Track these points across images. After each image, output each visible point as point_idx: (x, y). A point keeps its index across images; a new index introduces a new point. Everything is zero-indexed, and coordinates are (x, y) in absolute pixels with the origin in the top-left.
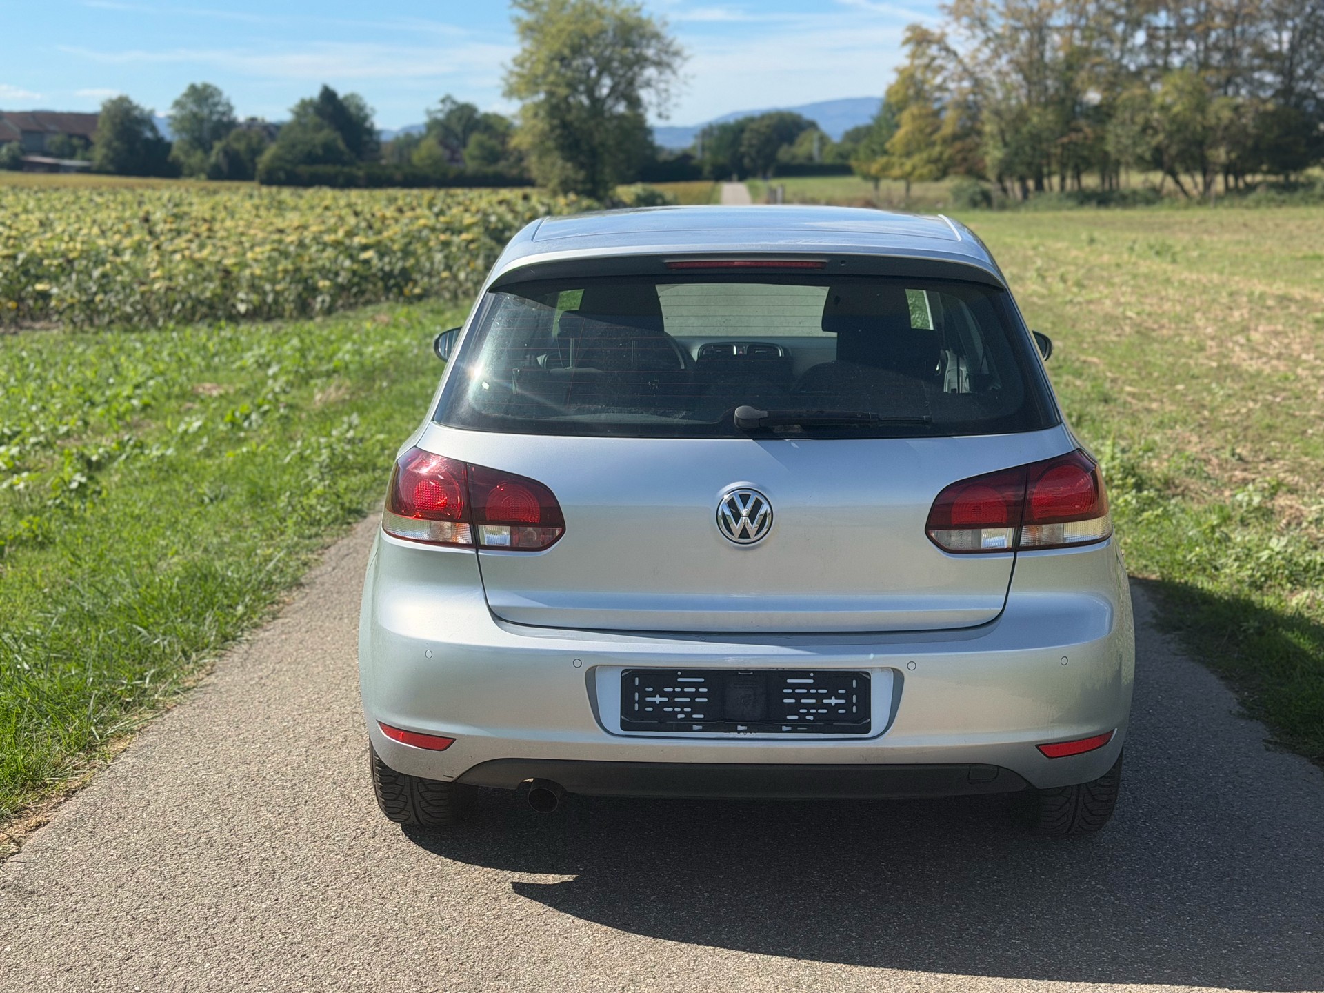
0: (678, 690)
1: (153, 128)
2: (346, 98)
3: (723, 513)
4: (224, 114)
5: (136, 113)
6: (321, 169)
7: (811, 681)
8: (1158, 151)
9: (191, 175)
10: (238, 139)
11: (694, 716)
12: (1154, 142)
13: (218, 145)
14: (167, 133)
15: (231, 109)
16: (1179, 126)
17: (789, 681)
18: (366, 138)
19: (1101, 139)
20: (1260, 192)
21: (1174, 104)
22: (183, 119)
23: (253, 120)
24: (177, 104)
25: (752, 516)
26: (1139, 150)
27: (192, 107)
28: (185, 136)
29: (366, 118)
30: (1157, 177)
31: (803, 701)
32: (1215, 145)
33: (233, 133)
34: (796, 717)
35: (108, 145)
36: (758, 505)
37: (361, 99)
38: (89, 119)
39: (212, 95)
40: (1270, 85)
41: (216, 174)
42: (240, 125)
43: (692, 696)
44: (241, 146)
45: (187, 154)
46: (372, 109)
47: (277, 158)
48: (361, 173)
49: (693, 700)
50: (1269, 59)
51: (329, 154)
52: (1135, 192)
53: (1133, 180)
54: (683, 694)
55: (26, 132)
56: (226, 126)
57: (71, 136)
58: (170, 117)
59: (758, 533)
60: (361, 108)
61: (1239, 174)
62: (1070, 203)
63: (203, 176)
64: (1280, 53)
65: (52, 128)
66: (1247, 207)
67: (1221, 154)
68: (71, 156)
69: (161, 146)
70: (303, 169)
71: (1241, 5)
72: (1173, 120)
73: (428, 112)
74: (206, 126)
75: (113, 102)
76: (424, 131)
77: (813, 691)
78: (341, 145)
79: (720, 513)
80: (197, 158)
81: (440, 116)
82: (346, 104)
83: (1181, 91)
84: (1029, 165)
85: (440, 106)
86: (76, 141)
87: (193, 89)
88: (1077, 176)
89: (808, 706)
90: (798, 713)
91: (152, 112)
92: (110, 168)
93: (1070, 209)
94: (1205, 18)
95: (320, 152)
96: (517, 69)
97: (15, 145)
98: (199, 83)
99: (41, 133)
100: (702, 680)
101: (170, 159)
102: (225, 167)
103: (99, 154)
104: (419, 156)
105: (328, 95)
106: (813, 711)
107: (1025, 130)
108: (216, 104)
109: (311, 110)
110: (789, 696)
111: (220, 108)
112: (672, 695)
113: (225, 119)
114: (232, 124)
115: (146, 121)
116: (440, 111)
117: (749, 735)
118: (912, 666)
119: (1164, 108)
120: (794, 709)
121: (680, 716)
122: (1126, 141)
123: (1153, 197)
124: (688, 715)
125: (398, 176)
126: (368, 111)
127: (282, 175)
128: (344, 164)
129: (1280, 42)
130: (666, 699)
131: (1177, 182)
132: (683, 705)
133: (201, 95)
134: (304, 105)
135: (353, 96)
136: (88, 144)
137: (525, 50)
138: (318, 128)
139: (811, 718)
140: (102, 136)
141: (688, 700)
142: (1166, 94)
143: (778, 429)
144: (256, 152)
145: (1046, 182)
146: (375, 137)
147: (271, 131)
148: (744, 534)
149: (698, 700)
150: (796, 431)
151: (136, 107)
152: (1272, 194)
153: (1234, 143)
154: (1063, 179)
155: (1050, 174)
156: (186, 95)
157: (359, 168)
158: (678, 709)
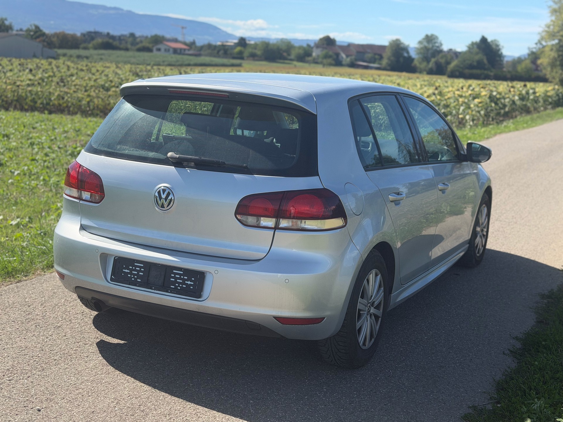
0: (134, 268)
1: (408, 52)
2: (492, 41)
4: (438, 47)
5: (402, 46)
6: (475, 71)
7: (182, 273)
9: (421, 72)
10: (442, 58)
11: (138, 280)
13: (433, 60)
14: (413, 54)
15: (441, 45)
17: (174, 271)
18: (498, 59)
22: (422, 48)
23: (451, 50)
24: (420, 42)
25: (166, 199)
27: (425, 44)
28: (421, 56)
29: (499, 50)
31: (178, 281)
33: (441, 55)
34: (174, 287)
35: (389, 59)
36: (168, 194)
37: (498, 42)
38: (383, 48)
39: (434, 39)
41: (431, 72)
42: (444, 52)
43: (138, 271)
44: (443, 61)
45: (420, 63)
46: (503, 47)
47: (457, 66)
48: (492, 74)
49: (138, 273)
51: (480, 65)
54: (135, 270)
55: (358, 52)
56: (438, 52)
57: (375, 54)
58: (415, 48)
59: (168, 206)
60: (497, 46)
63: (425, 73)
65: (369, 51)
68: (374, 62)
69: (410, 60)
70: (467, 71)
73: (529, 48)
74: (430, 52)
75: (394, 41)
76: (527, 57)
77: (182, 277)
78: (485, 61)
79: (155, 197)
80: (423, 65)
81: (534, 50)
82: (491, 44)
85: (535, 46)
86: (377, 57)
87: (427, 36)
89: (179, 283)
91: (408, 46)
92: (388, 68)
95: (475, 64)
96: (547, 29)
97: (353, 57)
98: (429, 34)
99: (364, 53)
100: (142, 265)
101: (413, 65)
102: (434, 69)
103: (385, 62)
104: (520, 68)
105: (484, 40)
106: (181, 285)
108: (435, 43)
109: (475, 46)
110: (173, 277)
111: (437, 45)
112: (131, 270)
113: (438, 49)
114: (441, 51)
115: (405, 49)
116: (535, 48)
117: (156, 291)
118: (216, 272)
120: (174, 283)
121: (133, 279)
124: (136, 279)
125: (509, 76)
126: (501, 47)
127: (457, 73)
128: (485, 69)
130: (129, 271)
132: (134, 275)
133: (430, 39)
134: (473, 44)
135: (495, 40)
136: (381, 58)
137: (552, 21)
138: (477, 54)
139: (179, 288)
140: (387, 55)
141: (136, 273)
143: (185, 164)
144: (448, 63)
146: (502, 59)
147: (456, 54)
148: (163, 206)
149: (140, 273)
150: (192, 165)
151: (402, 43)
156: (424, 39)
157: (491, 72)
158: (132, 276)
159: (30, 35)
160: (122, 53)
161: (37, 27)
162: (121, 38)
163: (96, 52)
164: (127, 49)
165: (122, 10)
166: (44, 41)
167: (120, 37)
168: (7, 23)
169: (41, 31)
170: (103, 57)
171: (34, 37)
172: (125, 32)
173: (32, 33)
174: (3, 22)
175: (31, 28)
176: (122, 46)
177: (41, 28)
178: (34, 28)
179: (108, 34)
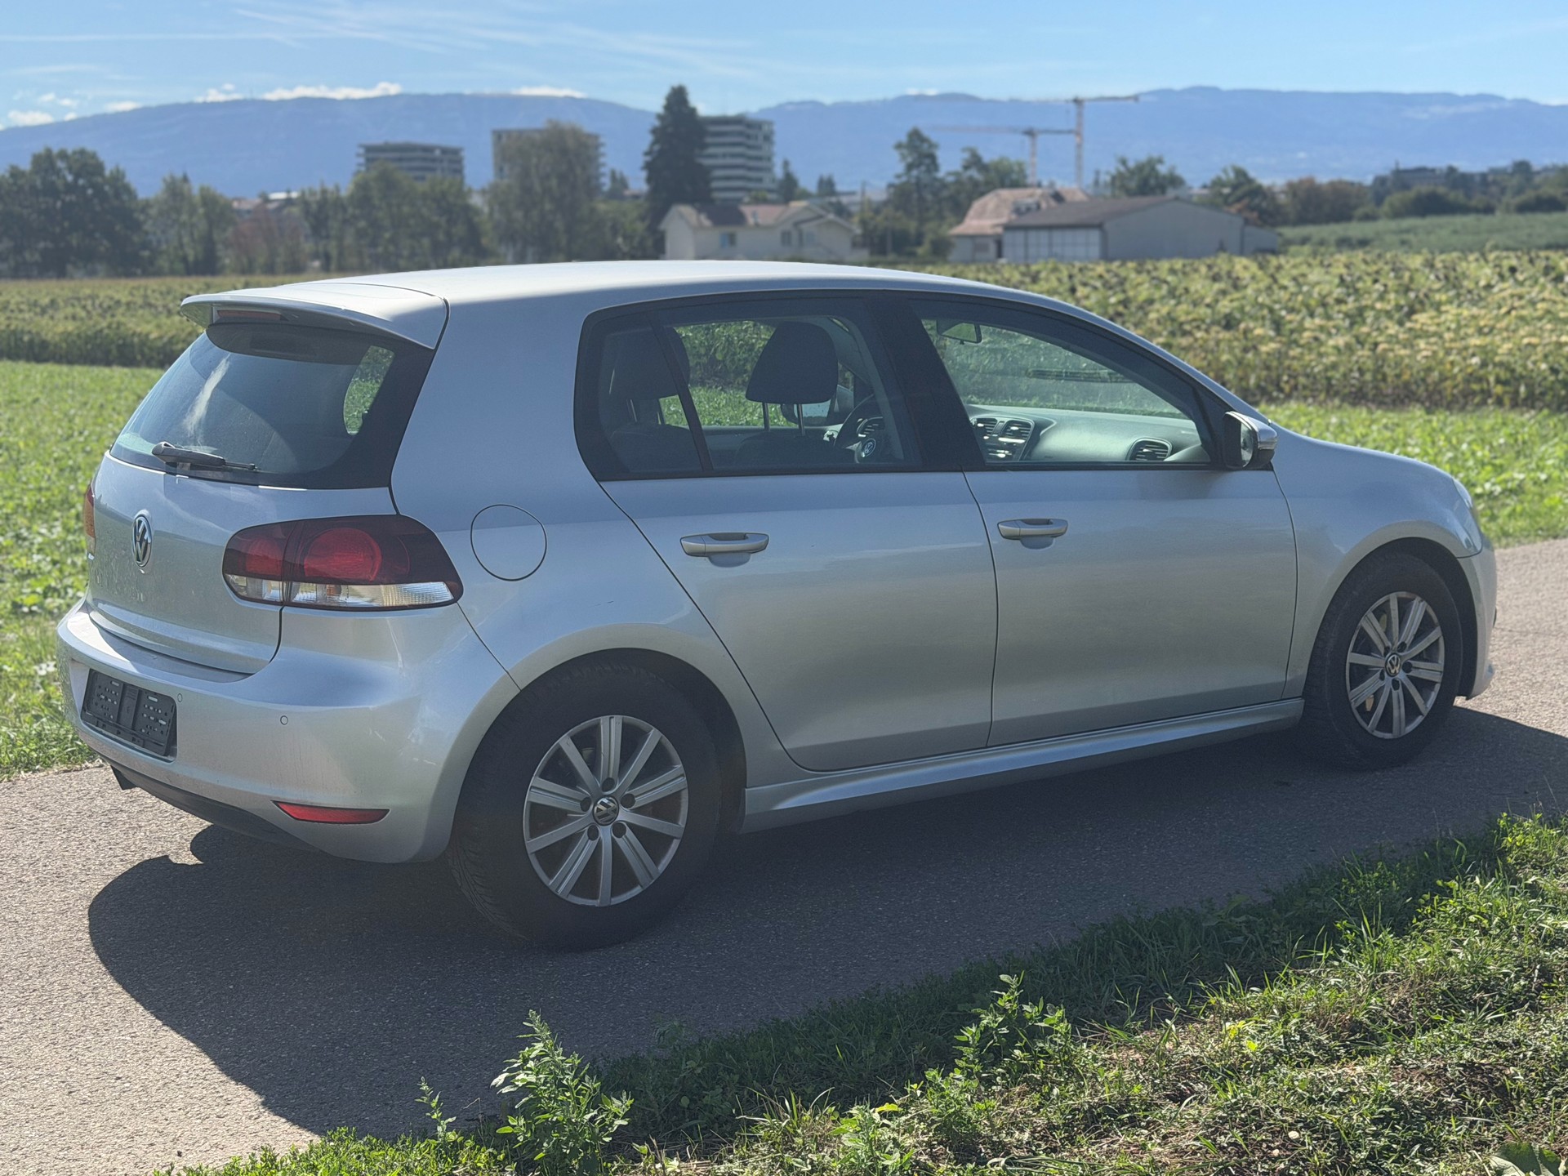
25: (141, 541)
36: (144, 531)
59: (144, 557)
150: (187, 469)
159: (1221, 194)
160: (1469, 220)
161: (1241, 174)
162: (1484, 181)
163: (1393, 225)
164: (1489, 210)
165: (1500, 99)
166: (1252, 209)
167: (1484, 176)
168: (1163, 169)
169: (1250, 181)
170: (1410, 237)
171: (1231, 199)
172: (1503, 161)
173: (1226, 191)
174: (1153, 169)
175: (1224, 177)
176: (1473, 203)
177: (1252, 174)
178: (1232, 175)
179: (1452, 170)
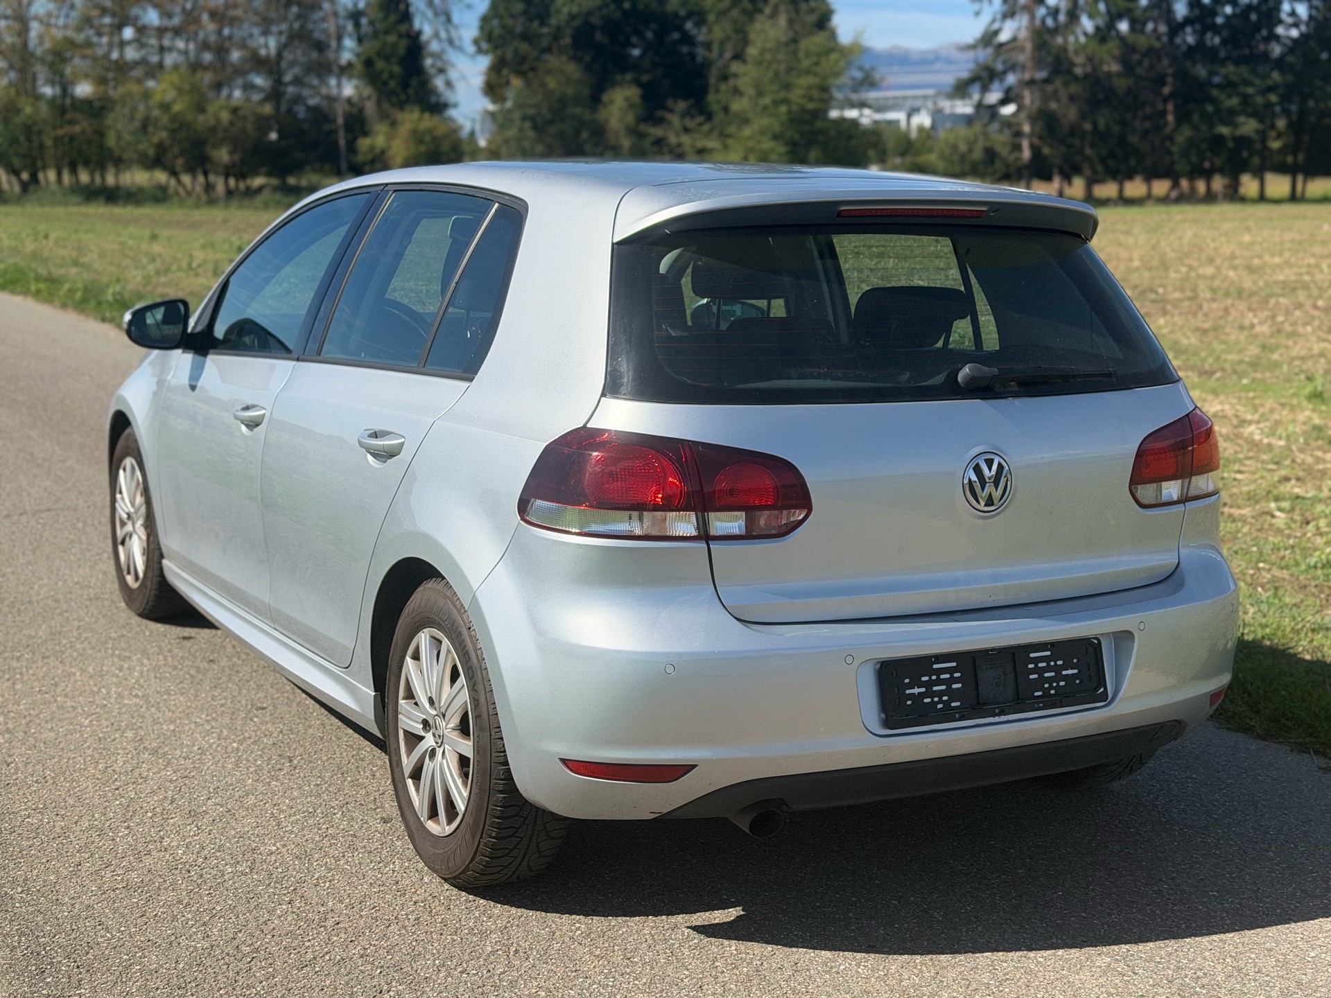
0: (934, 677)
3: (970, 480)
7: (1048, 653)
8: (161, 149)
11: (953, 704)
12: (155, 140)
16: (179, 126)
17: (1032, 655)
19: (101, 134)
20: (266, 194)
21: (174, 101)
25: (996, 481)
26: (142, 147)
30: (161, 177)
31: (1045, 675)
32: (217, 146)
34: (1041, 693)
36: (1000, 469)
40: (261, 89)
43: (948, 683)
49: (949, 687)
50: (259, 63)
52: (141, 190)
53: (138, 177)
54: (939, 682)
59: (1001, 499)
61: (242, 176)
62: (76, 199)
64: (268, 57)
66: (256, 208)
67: (223, 155)
71: (227, 6)
72: (174, 118)
77: (1052, 663)
79: (966, 481)
83: (180, 90)
84: (25, 156)
88: (74, 171)
89: (1050, 680)
90: (1043, 689)
93: (77, 204)
94: (191, 18)
100: (954, 664)
106: (1054, 684)
107: (18, 120)
110: (1032, 671)
112: (929, 684)
118: (1142, 626)
119: (165, 107)
120: (1038, 685)
121: (940, 706)
122: (128, 137)
123: (160, 196)
124: (947, 704)
129: (266, 46)
130: (923, 690)
131: (179, 182)
132: (940, 694)
139: (1054, 692)
141: (944, 687)
142: (164, 91)
145: (41, 176)
148: (990, 502)
149: (954, 686)
152: (278, 196)
153: (235, 143)
154: (59, 174)
155: (44, 168)
158: (936, 699)
